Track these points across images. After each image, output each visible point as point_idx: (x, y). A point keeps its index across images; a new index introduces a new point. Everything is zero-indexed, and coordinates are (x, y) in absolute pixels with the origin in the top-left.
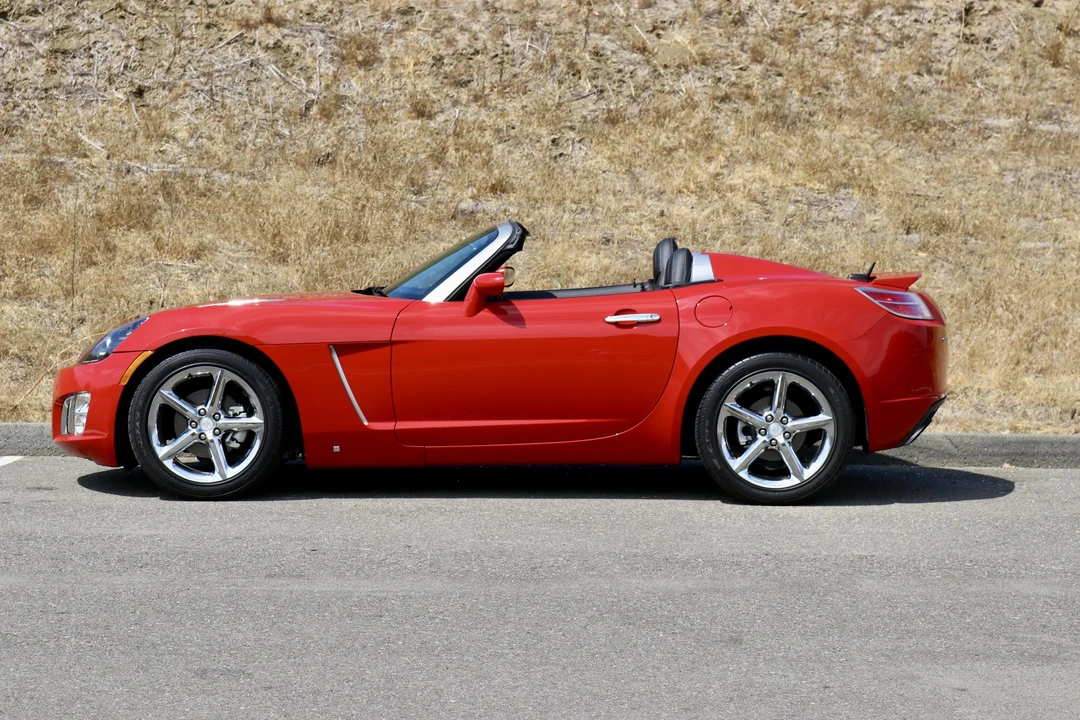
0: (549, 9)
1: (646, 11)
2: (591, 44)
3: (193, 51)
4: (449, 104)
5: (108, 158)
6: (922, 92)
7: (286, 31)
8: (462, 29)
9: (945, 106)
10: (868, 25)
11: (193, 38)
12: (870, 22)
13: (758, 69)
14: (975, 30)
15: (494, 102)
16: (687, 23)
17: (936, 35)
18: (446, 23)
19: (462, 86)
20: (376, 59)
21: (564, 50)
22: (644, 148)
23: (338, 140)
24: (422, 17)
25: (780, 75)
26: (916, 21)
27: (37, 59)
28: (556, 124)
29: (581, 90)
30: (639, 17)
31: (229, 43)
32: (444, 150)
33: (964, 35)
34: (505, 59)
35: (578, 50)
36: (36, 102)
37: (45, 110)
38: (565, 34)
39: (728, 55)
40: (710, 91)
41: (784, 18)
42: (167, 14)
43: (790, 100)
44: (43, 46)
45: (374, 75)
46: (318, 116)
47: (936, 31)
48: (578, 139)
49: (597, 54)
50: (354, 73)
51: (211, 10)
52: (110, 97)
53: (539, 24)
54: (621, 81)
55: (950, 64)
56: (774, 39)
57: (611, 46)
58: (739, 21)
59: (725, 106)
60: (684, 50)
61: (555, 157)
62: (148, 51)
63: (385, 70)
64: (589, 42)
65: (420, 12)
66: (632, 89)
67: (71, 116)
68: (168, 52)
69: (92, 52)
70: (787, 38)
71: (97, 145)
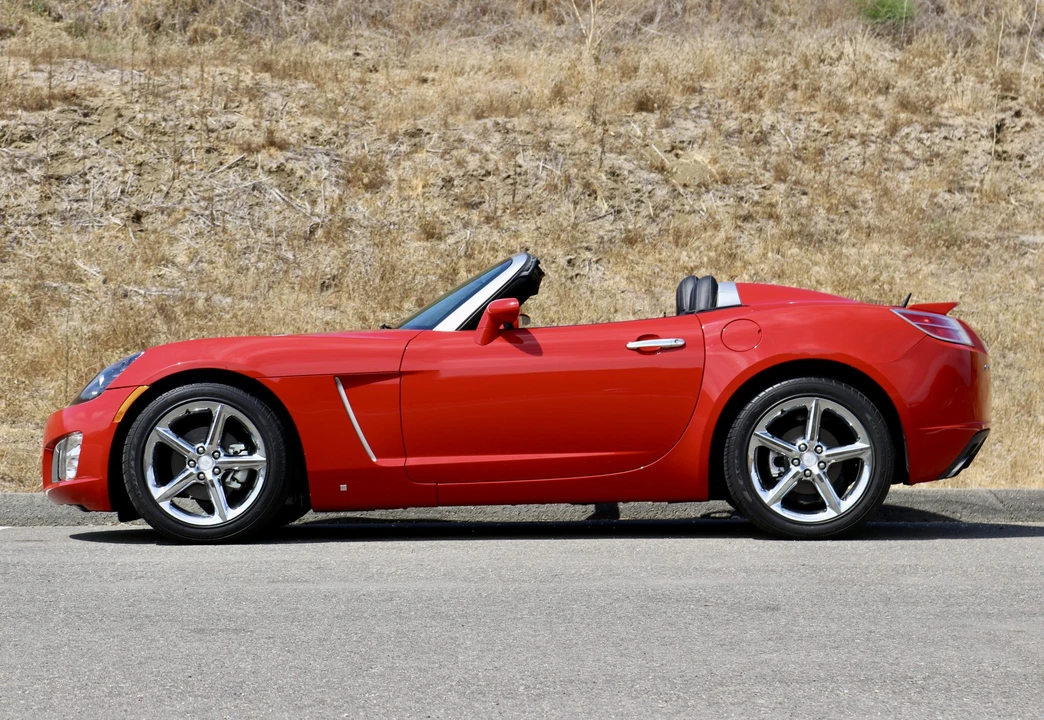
0: (562, 130)
1: (664, 131)
2: (607, 164)
3: (193, 175)
4: (459, 225)
5: (105, 282)
6: (954, 209)
7: (289, 154)
8: (473, 151)
9: (978, 223)
10: (896, 142)
11: (193, 162)
12: (898, 139)
13: (782, 187)
14: (1008, 147)
15: (506, 224)
16: (706, 142)
17: (967, 152)
18: (456, 144)
19: (473, 208)
20: (383, 182)
21: (579, 170)
22: (664, 267)
23: (344, 263)
24: (430, 139)
25: (805, 193)
26: (946, 138)
27: (30, 185)
28: (572, 244)
29: (597, 210)
30: (656, 136)
31: (230, 168)
32: (455, 272)
33: (996, 151)
34: (518, 180)
35: (593, 170)
36: (29, 228)
37: (38, 236)
38: (580, 154)
39: (750, 174)
40: (732, 211)
41: (808, 137)
42: (165, 138)
43: (816, 219)
44: (36, 173)
45: (381, 198)
46: (324, 240)
47: (967, 148)
48: (594, 259)
49: (613, 174)
50: (360, 196)
51: (211, 134)
52: (106, 223)
53: (552, 144)
54: (639, 200)
55: (982, 181)
56: (798, 158)
57: (628, 166)
58: (762, 140)
59: (747, 225)
60: (704, 169)
61: (571, 278)
62: (146, 176)
63: (393, 192)
64: (605, 162)
65: (428, 133)
66: (651, 209)
67: (66, 241)
68: (166, 177)
69: (88, 177)
70: (811, 157)
71: (93, 270)
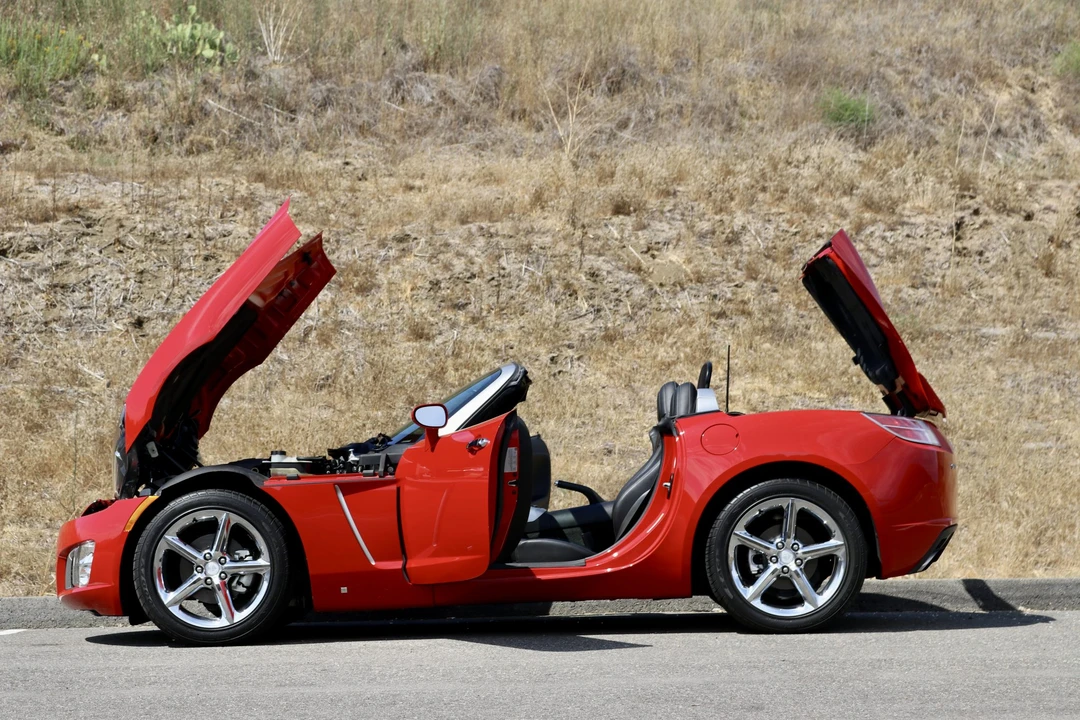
0: (544, 233)
1: (640, 233)
2: (586, 265)
3: (191, 282)
4: (447, 325)
5: (108, 386)
6: (918, 304)
8: (459, 255)
9: (940, 317)
10: (862, 241)
11: (191, 270)
12: (863, 238)
13: (753, 285)
14: (967, 243)
15: (491, 324)
16: (681, 243)
17: (929, 249)
18: (442, 248)
19: (459, 309)
20: (374, 285)
21: (560, 271)
22: (643, 363)
23: (337, 364)
24: (418, 244)
25: (775, 291)
26: (908, 236)
27: (36, 294)
28: (555, 343)
29: (578, 309)
30: (633, 238)
32: (443, 370)
33: (956, 248)
34: (502, 282)
35: (573, 271)
36: (35, 335)
37: (45, 343)
38: (561, 256)
39: (723, 273)
40: (706, 308)
41: (777, 237)
42: (165, 247)
43: (786, 314)
44: (42, 282)
45: (371, 301)
46: (317, 342)
47: (928, 245)
48: (576, 357)
49: (593, 275)
50: (352, 300)
51: (208, 243)
52: (108, 329)
53: (534, 247)
54: (617, 300)
55: (943, 277)
56: (768, 257)
57: (606, 267)
58: (733, 240)
59: (722, 322)
60: (679, 269)
61: (554, 375)
62: (147, 283)
63: (383, 295)
64: (584, 264)
65: (416, 239)
66: (629, 307)
67: (69, 347)
68: (166, 284)
69: (91, 285)
70: (781, 255)
71: (96, 374)
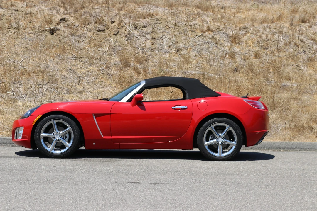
0: (284, 28)
2: (300, 38)
3: (190, 38)
7: (214, 33)
8: (263, 33)
11: (189, 35)
18: (258, 31)
19: (266, 50)
20: (241, 42)
21: (293, 40)
24: (250, 30)
27: (147, 40)
29: (299, 51)
31: (199, 37)
34: (276, 42)
35: (296, 40)
36: (151, 53)
45: (241, 46)
46: (229, 58)
48: (304, 65)
49: (302, 41)
50: (236, 46)
53: (283, 32)
54: (310, 49)
57: (305, 39)
62: (178, 39)
63: (244, 44)
66: (313, 51)
68: (183, 39)
69: (163, 39)
